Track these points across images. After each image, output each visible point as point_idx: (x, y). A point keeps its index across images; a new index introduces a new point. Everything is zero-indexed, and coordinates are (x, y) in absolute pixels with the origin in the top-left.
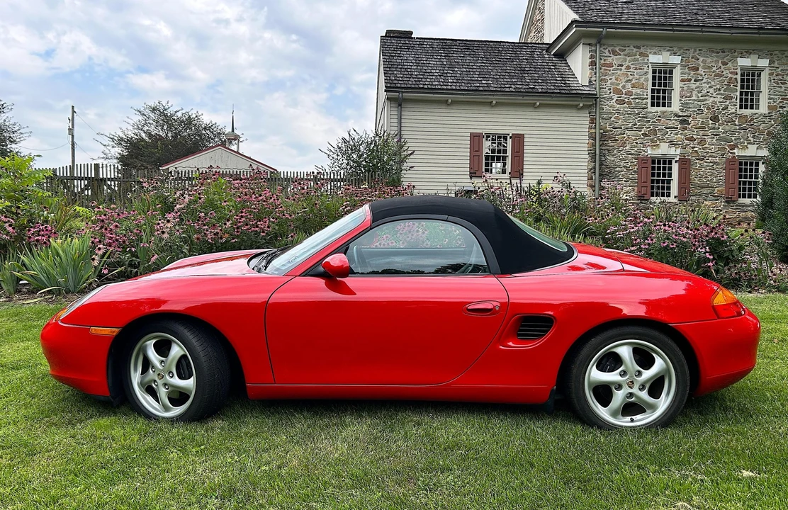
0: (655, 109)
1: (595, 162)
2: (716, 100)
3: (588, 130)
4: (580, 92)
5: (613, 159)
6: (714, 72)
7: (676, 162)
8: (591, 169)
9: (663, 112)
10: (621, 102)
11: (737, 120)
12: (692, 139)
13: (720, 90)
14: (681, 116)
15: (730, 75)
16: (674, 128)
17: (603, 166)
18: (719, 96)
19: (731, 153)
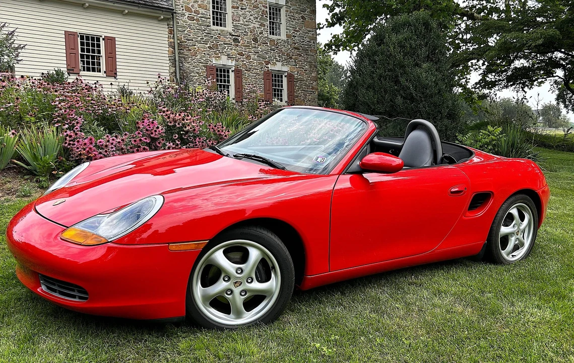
0: (215, 27)
1: (175, 67)
2: (255, 25)
3: (167, 39)
4: (161, 6)
5: (188, 65)
6: (253, 4)
7: (232, 71)
8: (172, 73)
9: (222, 31)
10: (192, 19)
11: (269, 43)
12: (241, 54)
13: (257, 18)
14: (233, 35)
15: (263, 8)
16: (229, 44)
17: (181, 71)
18: (257, 23)
19: (267, 67)
